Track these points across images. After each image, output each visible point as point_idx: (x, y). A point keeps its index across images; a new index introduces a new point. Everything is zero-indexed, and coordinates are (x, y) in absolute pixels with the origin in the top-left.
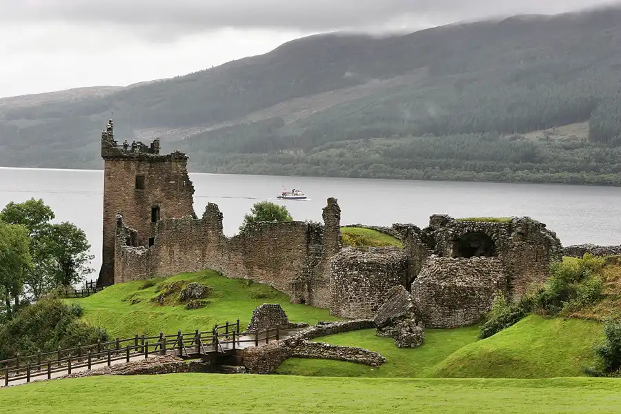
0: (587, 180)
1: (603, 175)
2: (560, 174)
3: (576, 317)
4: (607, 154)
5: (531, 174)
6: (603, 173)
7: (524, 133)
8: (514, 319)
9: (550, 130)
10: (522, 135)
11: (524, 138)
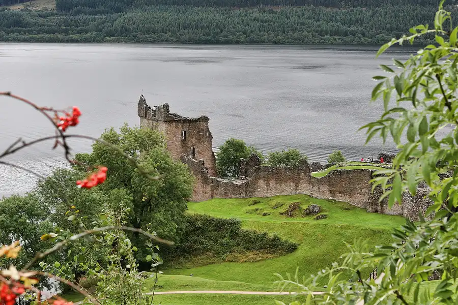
0: (60, 39)
1: (71, 35)
2: (42, 35)
4: (72, 21)
5: (20, 36)
6: (72, 34)
7: (8, 5)
9: (28, 3)
10: (8, 7)
11: (9, 9)
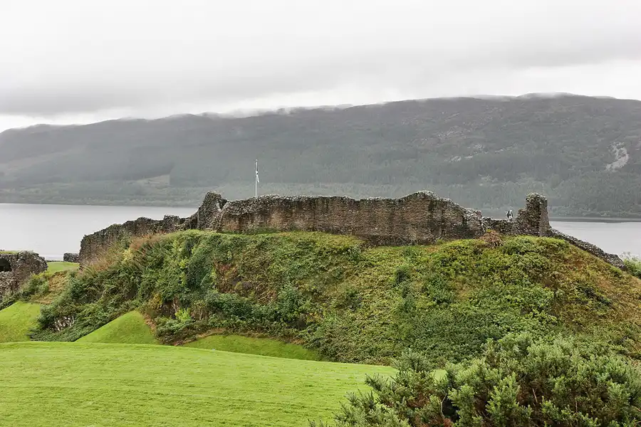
3: (37, 302)
8: (11, 303)
